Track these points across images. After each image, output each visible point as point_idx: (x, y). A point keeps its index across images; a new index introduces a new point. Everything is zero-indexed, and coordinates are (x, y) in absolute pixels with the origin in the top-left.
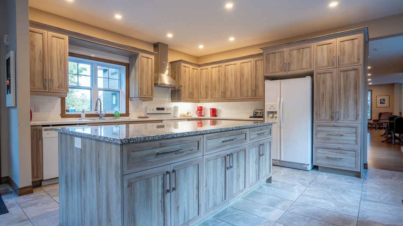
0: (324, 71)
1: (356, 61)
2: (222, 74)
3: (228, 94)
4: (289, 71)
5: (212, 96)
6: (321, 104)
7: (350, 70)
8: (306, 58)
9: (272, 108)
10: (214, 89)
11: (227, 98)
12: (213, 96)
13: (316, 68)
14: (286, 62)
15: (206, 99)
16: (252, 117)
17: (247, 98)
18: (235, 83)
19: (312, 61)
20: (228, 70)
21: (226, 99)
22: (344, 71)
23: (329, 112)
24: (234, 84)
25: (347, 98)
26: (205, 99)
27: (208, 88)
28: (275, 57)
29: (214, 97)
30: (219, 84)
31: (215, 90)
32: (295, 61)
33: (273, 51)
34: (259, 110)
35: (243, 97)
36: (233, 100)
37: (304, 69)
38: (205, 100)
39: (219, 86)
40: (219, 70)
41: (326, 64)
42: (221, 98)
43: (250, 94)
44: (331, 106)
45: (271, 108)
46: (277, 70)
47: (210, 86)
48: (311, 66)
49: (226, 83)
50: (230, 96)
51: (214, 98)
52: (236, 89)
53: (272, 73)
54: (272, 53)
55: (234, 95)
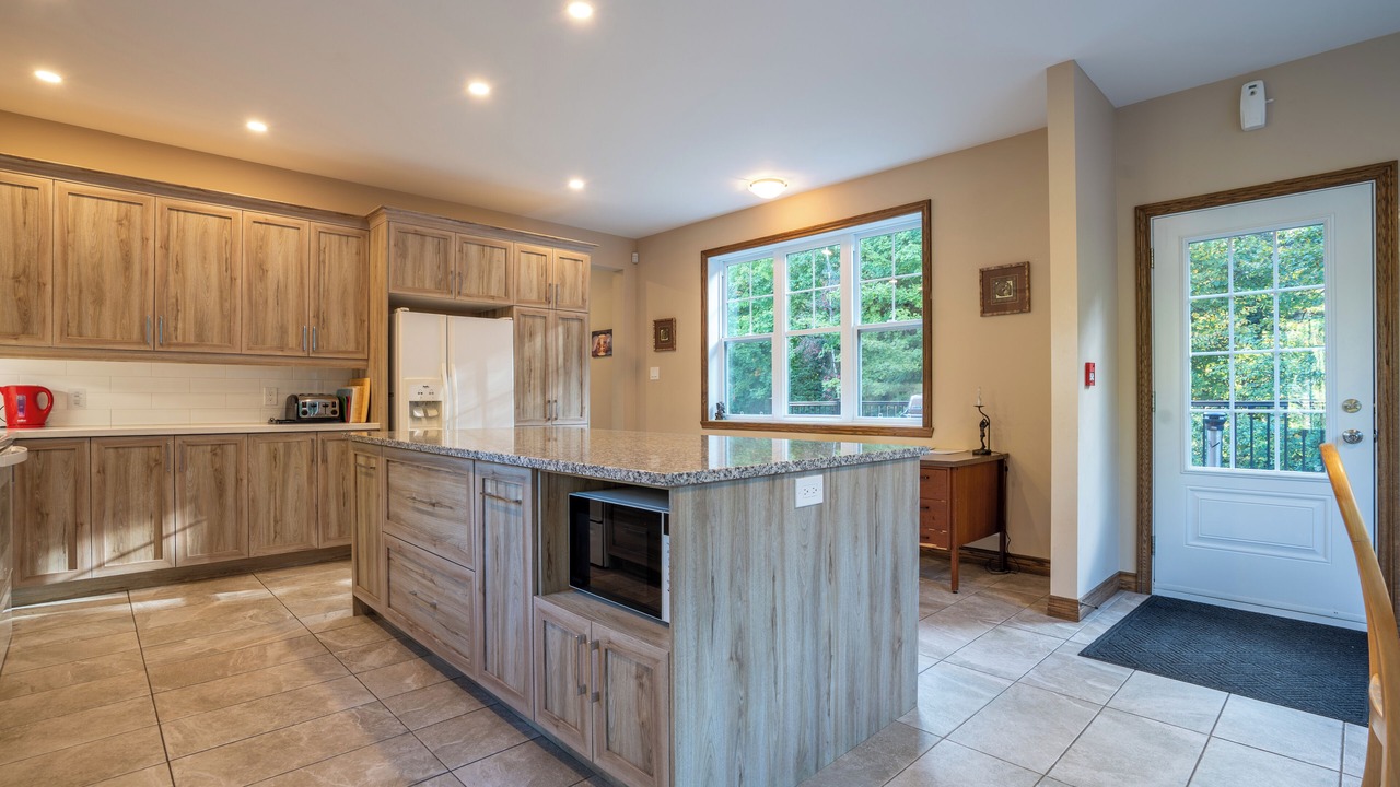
0: (531, 311)
1: (580, 303)
2: (145, 240)
3: (186, 330)
4: (459, 293)
5: (73, 330)
6: (526, 385)
7: (573, 319)
8: (497, 274)
9: (428, 390)
10: (87, 298)
11: (178, 345)
12: (79, 326)
13: (518, 302)
14: (453, 269)
15: (25, 341)
16: (280, 422)
17: (281, 354)
18: (221, 292)
19: (510, 282)
20: (182, 231)
21: (172, 349)
22: (563, 319)
23: (539, 400)
24: (215, 294)
25: (567, 373)
26: (15, 336)
27: (41, 286)
28: (423, 246)
29: (89, 332)
30: (128, 279)
31: (99, 301)
32: (474, 272)
33: (417, 228)
34: (321, 396)
35: (261, 349)
36: (208, 357)
37: (493, 298)
38: (14, 342)
39: (128, 289)
40: (127, 217)
41: (534, 297)
42: (139, 343)
43: (292, 340)
44: (544, 392)
45: (423, 390)
46: (428, 284)
47: (59, 280)
48: (507, 294)
49: (171, 283)
50: (191, 339)
51: (90, 341)
52: (228, 316)
53: (414, 289)
54: (416, 233)
55: (214, 336)
